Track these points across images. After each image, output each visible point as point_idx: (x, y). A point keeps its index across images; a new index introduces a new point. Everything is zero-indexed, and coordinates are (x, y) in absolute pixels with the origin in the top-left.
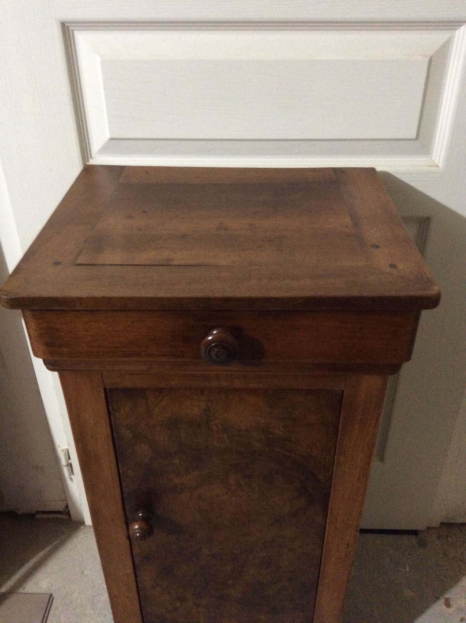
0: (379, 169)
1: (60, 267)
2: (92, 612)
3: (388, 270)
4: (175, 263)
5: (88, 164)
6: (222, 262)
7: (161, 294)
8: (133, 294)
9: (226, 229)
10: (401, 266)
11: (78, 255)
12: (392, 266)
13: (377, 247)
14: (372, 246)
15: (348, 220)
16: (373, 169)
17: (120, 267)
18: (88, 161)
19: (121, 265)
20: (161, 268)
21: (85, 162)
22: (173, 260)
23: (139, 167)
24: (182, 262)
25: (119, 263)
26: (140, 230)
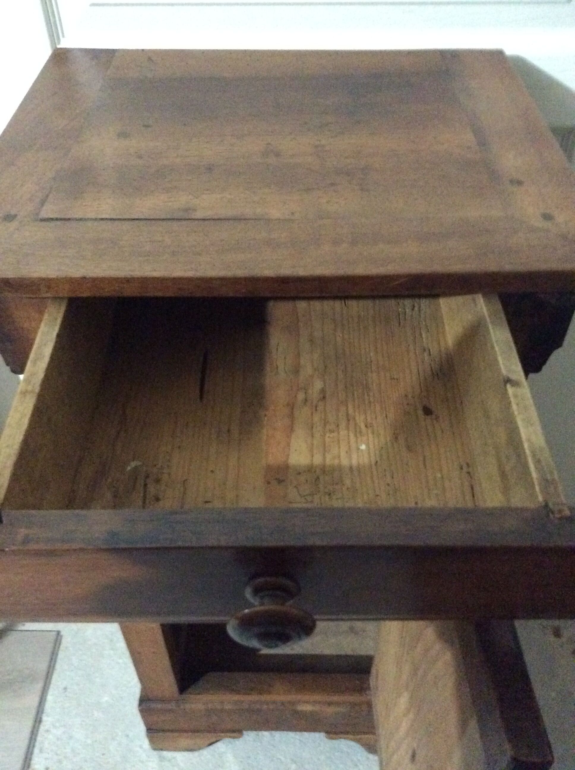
0: (509, 52)
1: (14, 224)
2: (112, 652)
3: (540, 223)
4: (199, 214)
5: (58, 47)
6: (275, 213)
7: (178, 272)
8: (132, 271)
9: (278, 155)
10: (560, 218)
11: (43, 203)
12: (547, 217)
13: (520, 183)
14: (511, 182)
15: (469, 137)
16: (500, 53)
17: (109, 222)
18: (59, 43)
19: (111, 219)
20: (175, 225)
21: (55, 44)
22: (195, 210)
23: (137, 51)
24: (209, 214)
25: (107, 216)
26: (140, 157)
